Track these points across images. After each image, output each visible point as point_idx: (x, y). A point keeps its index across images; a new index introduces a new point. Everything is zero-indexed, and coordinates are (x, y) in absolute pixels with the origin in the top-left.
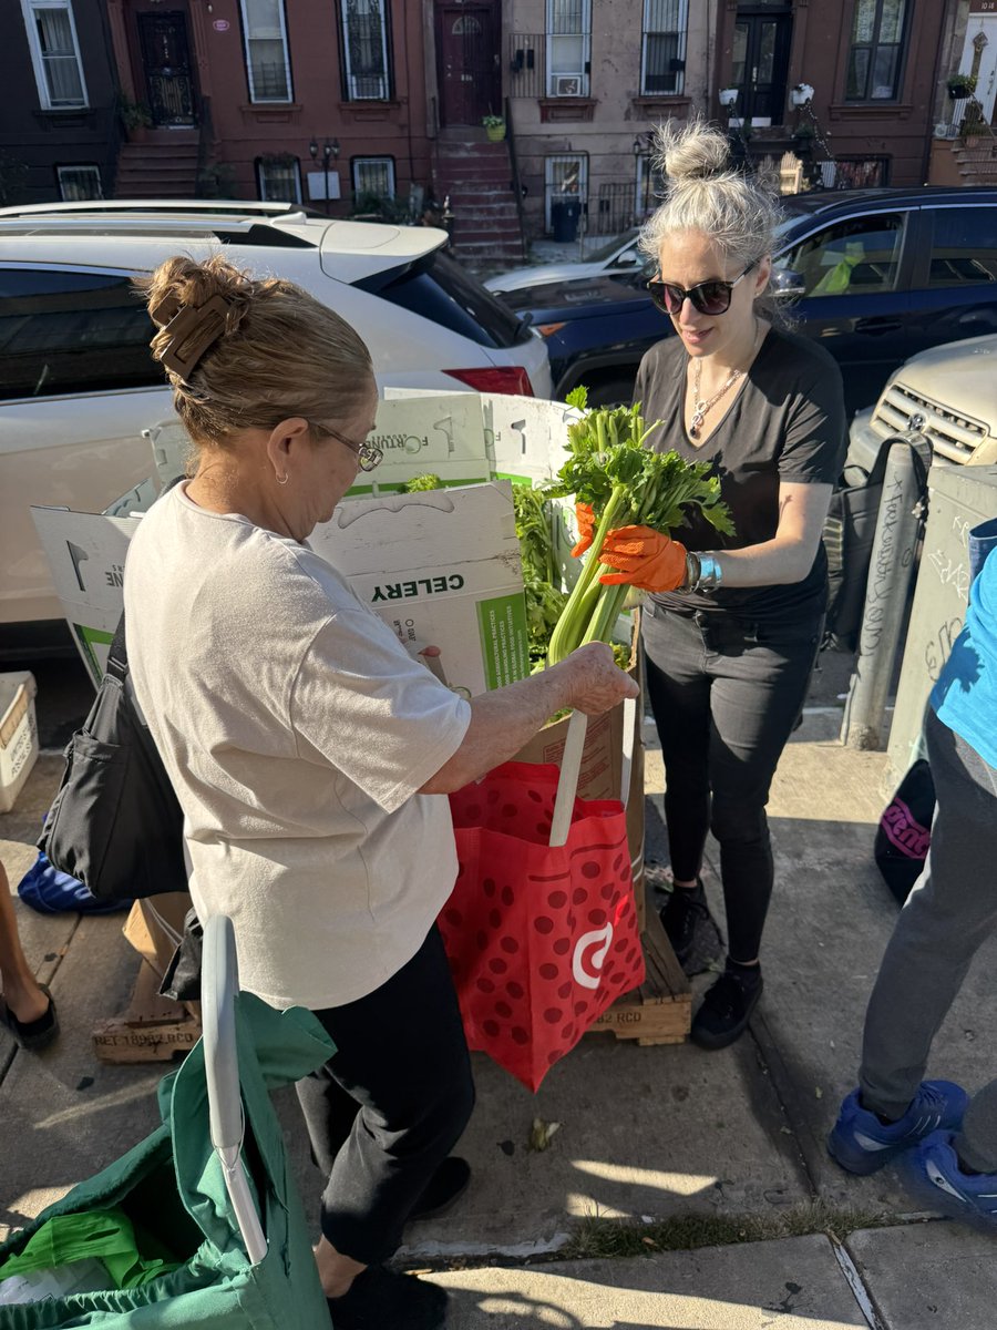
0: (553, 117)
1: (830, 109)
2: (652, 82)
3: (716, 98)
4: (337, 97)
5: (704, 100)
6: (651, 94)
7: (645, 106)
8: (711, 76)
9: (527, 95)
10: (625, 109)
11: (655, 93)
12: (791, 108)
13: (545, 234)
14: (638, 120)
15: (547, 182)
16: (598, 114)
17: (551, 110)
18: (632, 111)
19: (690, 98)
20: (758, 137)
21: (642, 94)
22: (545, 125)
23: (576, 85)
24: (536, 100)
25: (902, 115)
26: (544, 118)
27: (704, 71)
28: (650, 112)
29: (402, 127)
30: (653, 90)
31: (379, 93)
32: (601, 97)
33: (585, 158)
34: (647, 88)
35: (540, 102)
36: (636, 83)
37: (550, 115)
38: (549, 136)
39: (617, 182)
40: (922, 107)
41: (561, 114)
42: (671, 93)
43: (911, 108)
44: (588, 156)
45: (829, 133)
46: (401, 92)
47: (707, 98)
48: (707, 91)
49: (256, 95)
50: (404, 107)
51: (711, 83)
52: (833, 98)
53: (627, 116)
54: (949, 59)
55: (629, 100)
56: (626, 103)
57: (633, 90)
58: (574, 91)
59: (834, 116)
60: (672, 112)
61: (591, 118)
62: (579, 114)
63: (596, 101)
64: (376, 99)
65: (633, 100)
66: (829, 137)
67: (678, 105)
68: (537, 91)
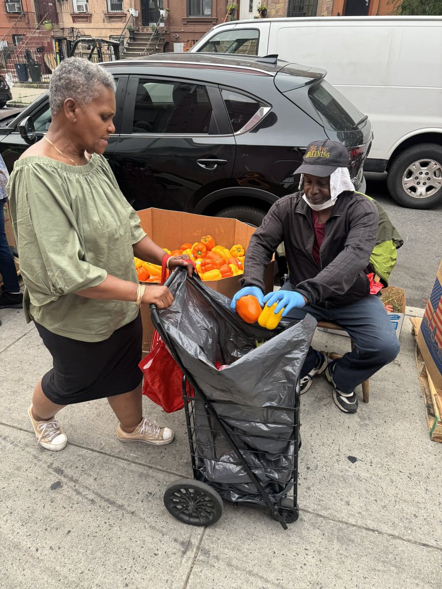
0: (77, 21)
1: (183, 19)
2: (114, 7)
4: (5, 12)
7: (109, 17)
8: (133, 4)
9: (65, 11)
10: (103, 18)
11: (115, 12)
14: (108, 23)
16: (94, 19)
17: (76, 18)
18: (105, 19)
19: (126, 14)
21: (109, 12)
22: (75, 24)
23: (83, 8)
24: (69, 14)
25: (214, 22)
26: (74, 21)
28: (112, 20)
30: (114, 10)
31: (15, 10)
32: (93, 12)
34: (112, 9)
35: (71, 14)
36: (106, 7)
38: (76, 29)
41: (80, 20)
42: (120, 11)
43: (217, 19)
45: (182, 30)
46: (25, 10)
52: (183, 14)
53: (104, 22)
56: (103, 15)
57: (105, 10)
58: (83, 10)
59: (185, 23)
60: (120, 20)
61: (90, 22)
62: (86, 20)
63: (91, 15)
64: (16, 13)
65: (105, 14)
66: (183, 32)
67: (122, 17)
68: (69, 10)
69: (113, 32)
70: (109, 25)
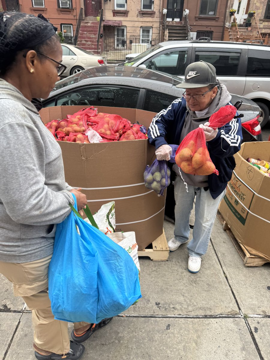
0: (117, 16)
1: (195, 17)
2: (145, 7)
3: (162, 12)
4: (57, 7)
5: (159, 13)
6: (144, 10)
7: (142, 14)
8: (161, 6)
9: (109, 9)
10: (137, 14)
11: (145, 10)
12: (184, 16)
13: (115, 49)
14: (140, 17)
15: (115, 34)
16: (129, 14)
17: (115, 13)
18: (139, 15)
19: (155, 12)
20: (175, 24)
21: (142, 10)
22: (114, 17)
24: (112, 10)
25: (216, 20)
26: (114, 16)
27: (159, 4)
28: (144, 15)
29: (74, 16)
31: (67, 6)
32: (130, 10)
33: (126, 28)
34: (143, 8)
35: (113, 11)
36: (140, 7)
37: (115, 14)
38: (115, 21)
39: (134, 35)
40: (222, 18)
41: (119, 15)
42: (150, 10)
43: (219, 18)
44: (126, 27)
45: (195, 24)
46: (74, 6)
47: (160, 12)
48: (160, 10)
49: (35, 5)
50: (75, 11)
51: (161, 8)
52: (196, 14)
53: (137, 17)
54: (230, 4)
55: (138, 12)
56: (137, 12)
57: (139, 9)
59: (197, 19)
60: (150, 16)
61: (127, 16)
62: (124, 15)
63: (128, 11)
64: (67, 8)
65: (139, 12)
66: (195, 25)
67: (152, 14)
68: (111, 7)
69: (144, 24)
70: (141, 19)
